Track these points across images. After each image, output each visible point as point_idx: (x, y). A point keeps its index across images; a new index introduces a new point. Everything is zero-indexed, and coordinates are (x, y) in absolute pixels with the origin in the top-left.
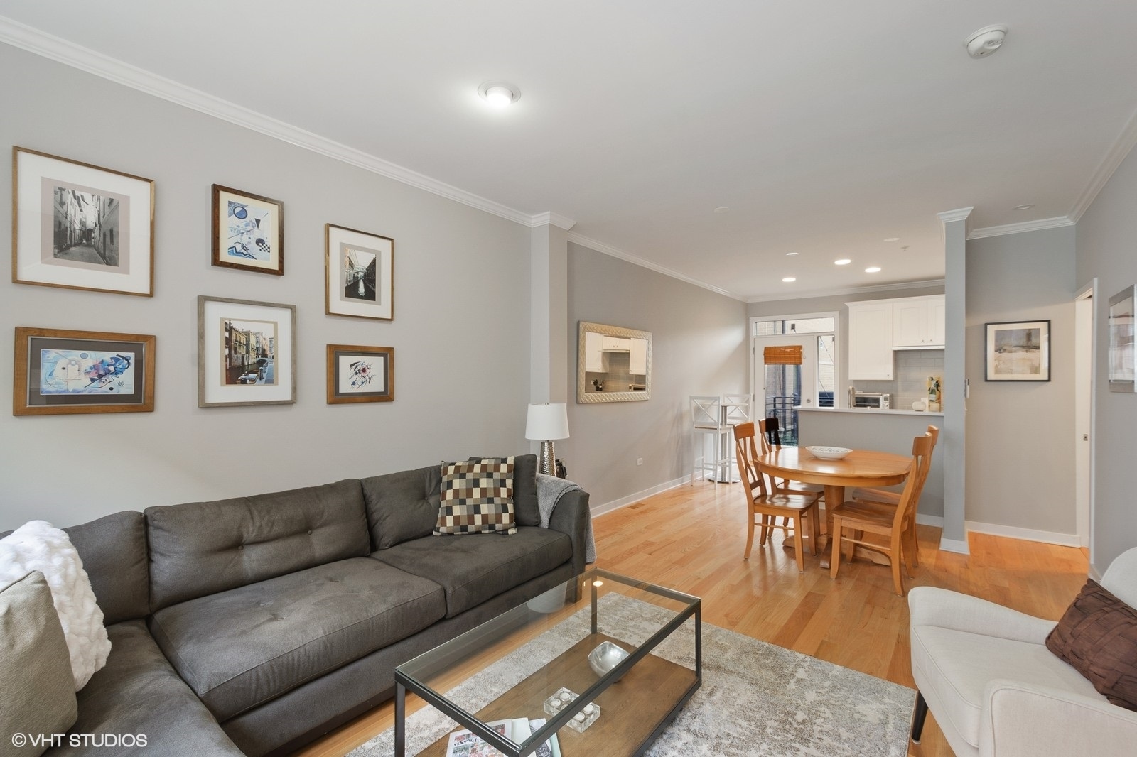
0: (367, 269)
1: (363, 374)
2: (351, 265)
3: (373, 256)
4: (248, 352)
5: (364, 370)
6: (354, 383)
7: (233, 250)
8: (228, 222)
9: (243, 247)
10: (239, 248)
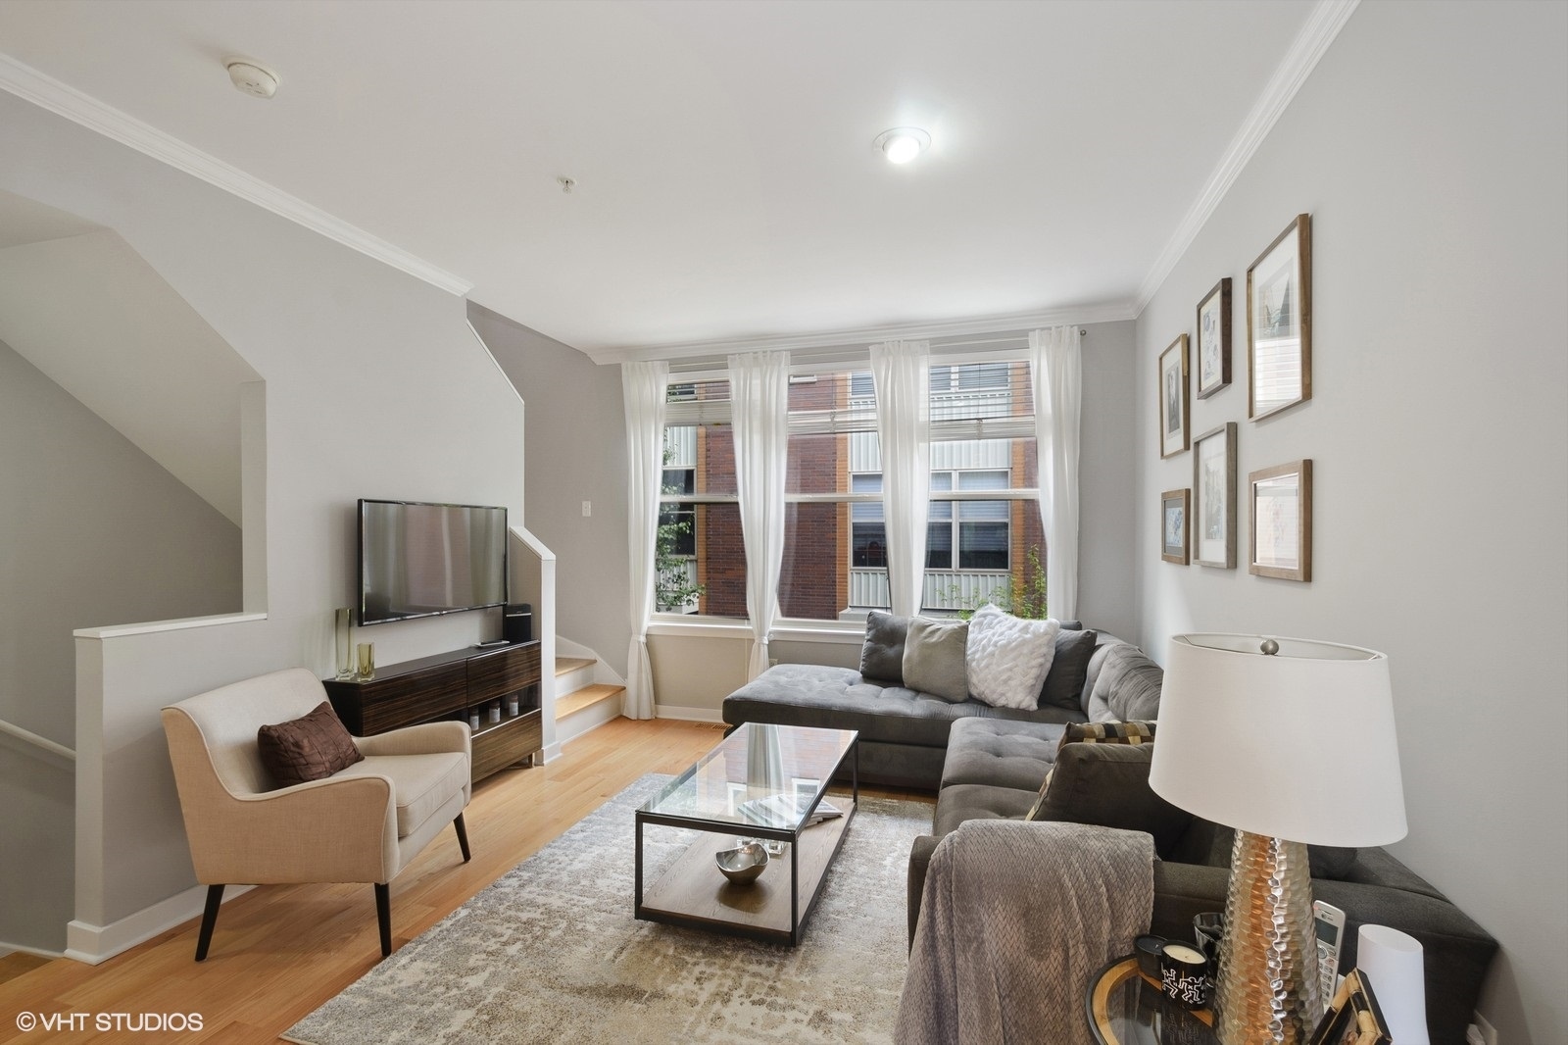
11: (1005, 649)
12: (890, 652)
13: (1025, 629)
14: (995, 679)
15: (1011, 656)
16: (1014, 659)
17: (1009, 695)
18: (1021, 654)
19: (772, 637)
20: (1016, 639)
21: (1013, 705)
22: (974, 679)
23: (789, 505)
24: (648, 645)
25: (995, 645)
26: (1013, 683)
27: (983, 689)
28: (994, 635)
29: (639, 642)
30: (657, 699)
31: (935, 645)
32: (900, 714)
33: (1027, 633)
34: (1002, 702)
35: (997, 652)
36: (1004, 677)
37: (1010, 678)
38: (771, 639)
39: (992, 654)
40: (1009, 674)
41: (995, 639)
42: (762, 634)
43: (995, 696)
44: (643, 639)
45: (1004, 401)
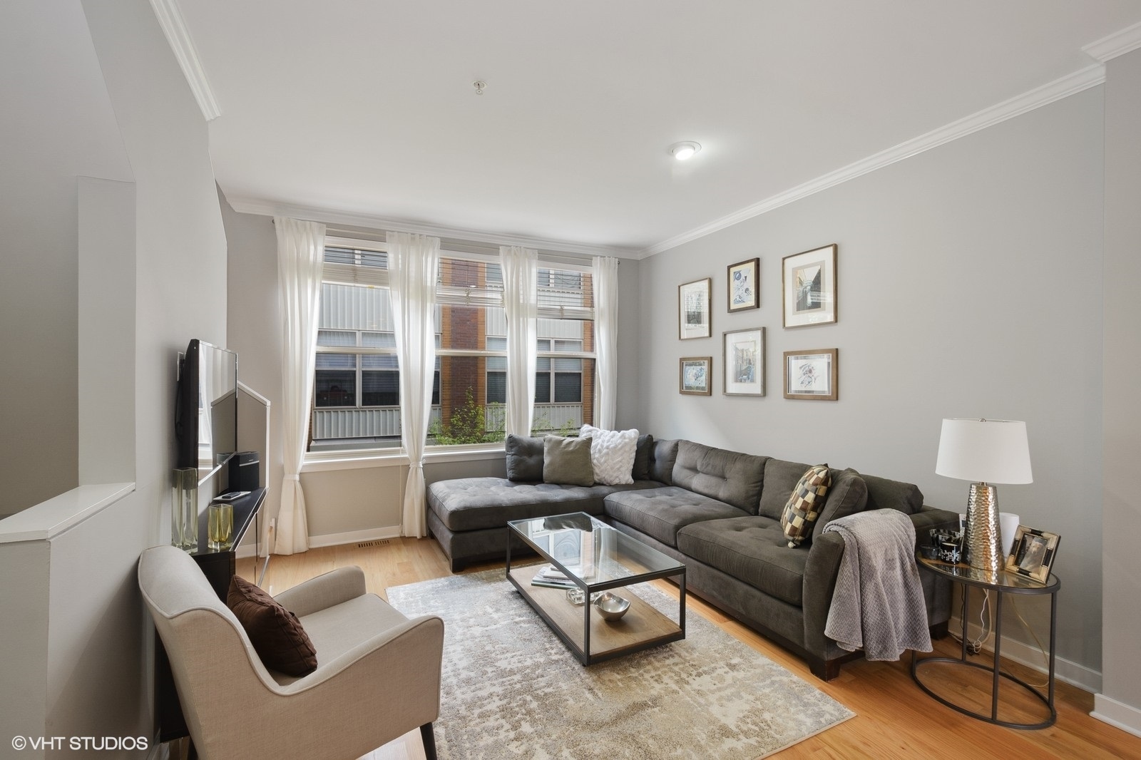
0: (813, 282)
1: (809, 374)
2: (801, 283)
3: (818, 268)
4: (743, 362)
5: (810, 371)
6: (802, 383)
7: (736, 302)
8: (734, 284)
9: (740, 297)
10: (738, 299)
11: (615, 450)
12: (532, 461)
13: (623, 437)
14: (612, 468)
15: (620, 453)
16: (622, 455)
17: (621, 476)
18: (625, 451)
19: (425, 461)
20: (620, 444)
21: (624, 483)
22: (597, 470)
23: (438, 358)
24: (301, 481)
25: (607, 448)
26: (623, 469)
27: (604, 476)
28: (603, 442)
29: (295, 481)
30: (310, 532)
31: (572, 452)
32: (572, 499)
33: (625, 438)
34: (616, 481)
35: (610, 452)
36: (618, 466)
37: (621, 466)
38: (424, 462)
39: (607, 454)
40: (621, 464)
41: (605, 445)
42: (417, 460)
43: (612, 479)
44: (297, 478)
45: (579, 296)
